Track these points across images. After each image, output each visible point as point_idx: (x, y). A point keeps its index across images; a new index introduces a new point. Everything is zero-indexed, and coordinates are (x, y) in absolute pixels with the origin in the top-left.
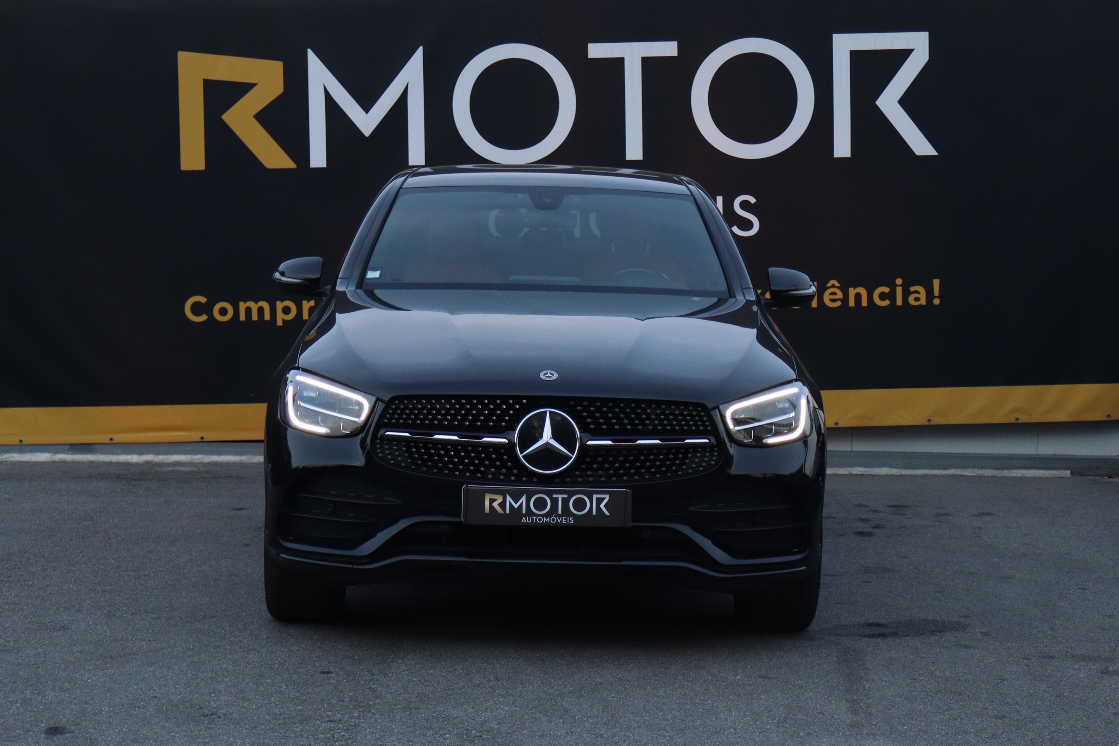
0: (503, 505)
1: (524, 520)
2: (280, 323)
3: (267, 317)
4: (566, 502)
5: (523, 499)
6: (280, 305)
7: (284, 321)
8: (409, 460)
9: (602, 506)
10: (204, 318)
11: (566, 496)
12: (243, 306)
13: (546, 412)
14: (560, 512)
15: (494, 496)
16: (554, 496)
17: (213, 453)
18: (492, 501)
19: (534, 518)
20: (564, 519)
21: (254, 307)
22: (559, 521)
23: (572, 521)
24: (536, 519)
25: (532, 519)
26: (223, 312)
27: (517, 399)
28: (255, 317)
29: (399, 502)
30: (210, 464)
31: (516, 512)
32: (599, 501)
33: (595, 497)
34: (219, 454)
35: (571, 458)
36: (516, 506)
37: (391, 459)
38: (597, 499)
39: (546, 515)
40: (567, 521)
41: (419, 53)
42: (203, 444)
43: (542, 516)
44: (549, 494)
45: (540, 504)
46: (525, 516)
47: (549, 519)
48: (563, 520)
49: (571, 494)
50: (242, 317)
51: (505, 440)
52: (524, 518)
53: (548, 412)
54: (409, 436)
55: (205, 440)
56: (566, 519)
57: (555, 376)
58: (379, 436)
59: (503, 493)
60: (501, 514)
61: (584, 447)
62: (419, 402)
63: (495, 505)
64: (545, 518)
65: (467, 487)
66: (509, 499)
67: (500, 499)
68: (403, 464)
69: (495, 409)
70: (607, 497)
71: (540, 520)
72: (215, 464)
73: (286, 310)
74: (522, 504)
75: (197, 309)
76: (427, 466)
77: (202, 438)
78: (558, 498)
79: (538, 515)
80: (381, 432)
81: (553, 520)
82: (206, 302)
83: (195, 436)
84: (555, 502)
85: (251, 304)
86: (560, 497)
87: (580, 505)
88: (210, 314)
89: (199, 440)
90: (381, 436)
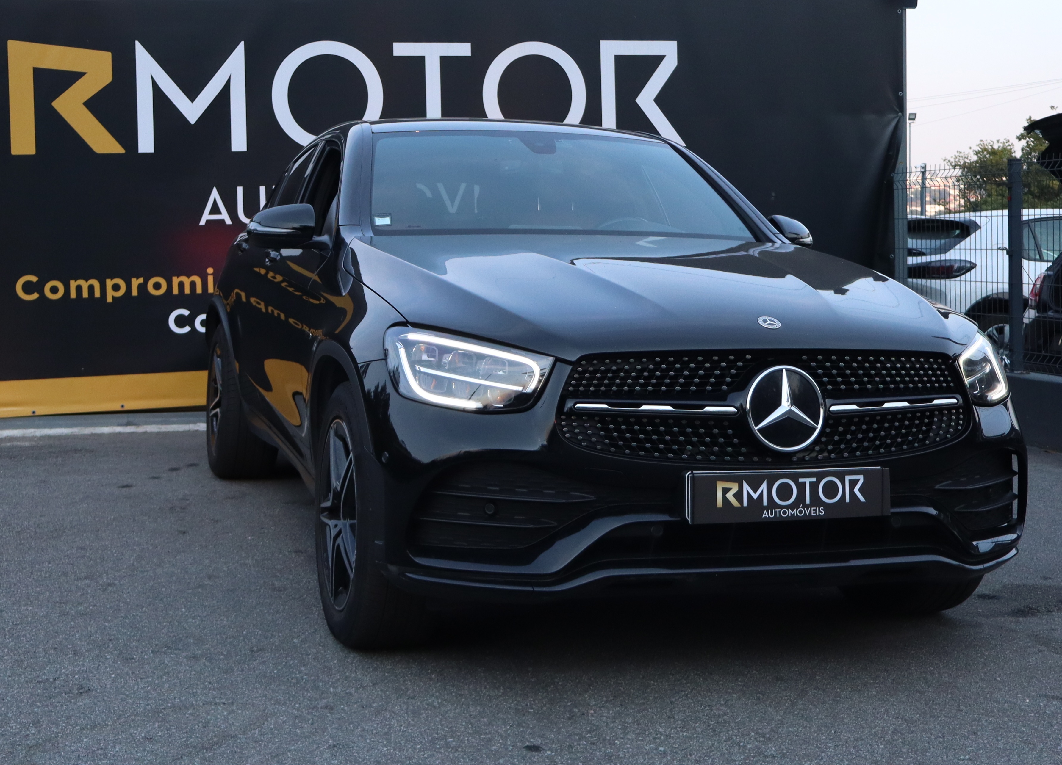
0: (739, 496)
1: (765, 514)
2: (109, 300)
3: (97, 294)
4: (814, 486)
5: (764, 486)
6: (109, 283)
7: (114, 298)
8: (607, 441)
9: (856, 490)
10: (35, 296)
11: (814, 479)
12: (73, 284)
13: (781, 370)
14: (808, 501)
15: (727, 485)
16: (801, 480)
17: (44, 427)
18: (725, 491)
19: (778, 510)
20: (814, 510)
21: (85, 285)
22: (808, 513)
23: (822, 512)
24: (780, 512)
25: (776, 512)
26: (54, 290)
27: (740, 354)
28: (85, 295)
29: (592, 498)
30: (42, 438)
31: (756, 504)
32: (853, 483)
33: (848, 478)
34: (51, 427)
35: (815, 429)
36: (755, 496)
37: (583, 440)
38: (850, 481)
39: (791, 507)
40: (816, 513)
41: (242, 45)
42: (37, 419)
43: (788, 507)
44: (794, 478)
45: (784, 492)
46: (767, 508)
47: (795, 510)
48: (812, 512)
49: (820, 477)
50: (73, 295)
51: (732, 409)
52: (765, 511)
53: (784, 371)
54: (608, 408)
55: (37, 414)
56: (816, 510)
57: (778, 325)
58: (565, 410)
59: (738, 480)
60: (737, 508)
61: (829, 416)
62: (614, 362)
63: (730, 496)
64: (790, 511)
65: (692, 473)
66: (746, 487)
67: (735, 488)
68: (599, 447)
69: (713, 368)
70: (861, 478)
71: (784, 513)
72: (49, 437)
73: (116, 288)
74: (762, 493)
75: (28, 287)
76: (645, 449)
77: (34, 412)
78: (805, 483)
79: (781, 507)
80: (569, 404)
81: (801, 512)
82: (37, 281)
83: (26, 411)
84: (801, 487)
85: (81, 282)
86: (807, 481)
87: (831, 490)
88: (41, 292)
89: (30, 414)
90: (570, 409)
